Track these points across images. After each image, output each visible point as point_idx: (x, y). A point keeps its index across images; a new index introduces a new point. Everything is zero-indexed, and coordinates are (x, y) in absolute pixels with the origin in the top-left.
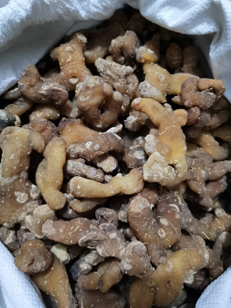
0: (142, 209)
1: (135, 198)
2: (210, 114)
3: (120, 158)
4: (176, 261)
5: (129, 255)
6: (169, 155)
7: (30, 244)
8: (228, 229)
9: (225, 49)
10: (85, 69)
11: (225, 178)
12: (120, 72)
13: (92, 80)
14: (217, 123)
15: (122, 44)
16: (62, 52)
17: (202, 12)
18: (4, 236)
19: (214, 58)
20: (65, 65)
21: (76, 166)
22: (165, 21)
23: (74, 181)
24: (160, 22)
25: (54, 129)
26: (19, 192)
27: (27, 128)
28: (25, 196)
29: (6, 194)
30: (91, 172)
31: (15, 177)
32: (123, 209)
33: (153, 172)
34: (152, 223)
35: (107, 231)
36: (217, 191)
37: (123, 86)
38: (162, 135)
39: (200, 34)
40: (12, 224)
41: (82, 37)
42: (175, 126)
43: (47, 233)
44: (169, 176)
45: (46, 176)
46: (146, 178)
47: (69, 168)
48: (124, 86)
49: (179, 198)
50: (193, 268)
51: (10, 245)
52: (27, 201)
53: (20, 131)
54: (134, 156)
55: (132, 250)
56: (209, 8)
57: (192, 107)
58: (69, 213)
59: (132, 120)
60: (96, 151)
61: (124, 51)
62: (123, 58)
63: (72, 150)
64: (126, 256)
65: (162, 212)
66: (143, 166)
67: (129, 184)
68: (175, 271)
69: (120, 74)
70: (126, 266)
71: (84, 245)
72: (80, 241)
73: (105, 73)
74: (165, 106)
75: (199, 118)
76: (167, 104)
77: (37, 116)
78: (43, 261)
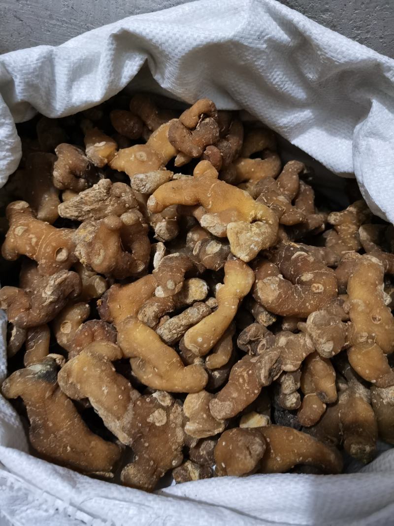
0: (277, 288)
1: (258, 288)
2: (224, 140)
3: (197, 273)
4: (358, 293)
5: (319, 335)
6: (241, 216)
7: (224, 443)
8: (358, 224)
9: (176, 67)
10: (59, 231)
11: (302, 182)
12: (98, 195)
13: (83, 234)
14: (239, 142)
15: (67, 167)
16: (17, 242)
17: (114, 55)
18: (186, 476)
19: (172, 85)
20: (35, 250)
21: (171, 327)
22: (89, 100)
23: (190, 339)
24: (84, 105)
25: (101, 323)
26: (151, 415)
27: (76, 353)
28: (159, 413)
29: (141, 433)
30: (192, 315)
31: (131, 406)
32: (258, 313)
33: (246, 246)
34: (300, 289)
35: (272, 346)
36: (310, 202)
37: (116, 205)
38: (212, 206)
39: (133, 78)
40: (179, 455)
41: (18, 204)
42: (213, 185)
43: (226, 414)
44: (265, 232)
45: (157, 369)
46: (246, 258)
47: (167, 336)
48: (118, 204)
49: (293, 244)
50: (377, 282)
51: (201, 476)
52: (167, 415)
53: (77, 362)
54: (210, 254)
55: (315, 327)
56: (117, 45)
57: (203, 151)
58: (217, 377)
59: (161, 227)
60: (174, 289)
61: (76, 172)
62: (82, 180)
63: (146, 320)
64: (317, 338)
65: (295, 273)
66: (230, 252)
67: (239, 283)
68: (368, 302)
69: (100, 197)
70: (327, 348)
71: (270, 379)
72: (263, 381)
73: (83, 212)
74: (177, 179)
75: (222, 154)
76: (175, 175)
77: (67, 332)
78: (255, 440)
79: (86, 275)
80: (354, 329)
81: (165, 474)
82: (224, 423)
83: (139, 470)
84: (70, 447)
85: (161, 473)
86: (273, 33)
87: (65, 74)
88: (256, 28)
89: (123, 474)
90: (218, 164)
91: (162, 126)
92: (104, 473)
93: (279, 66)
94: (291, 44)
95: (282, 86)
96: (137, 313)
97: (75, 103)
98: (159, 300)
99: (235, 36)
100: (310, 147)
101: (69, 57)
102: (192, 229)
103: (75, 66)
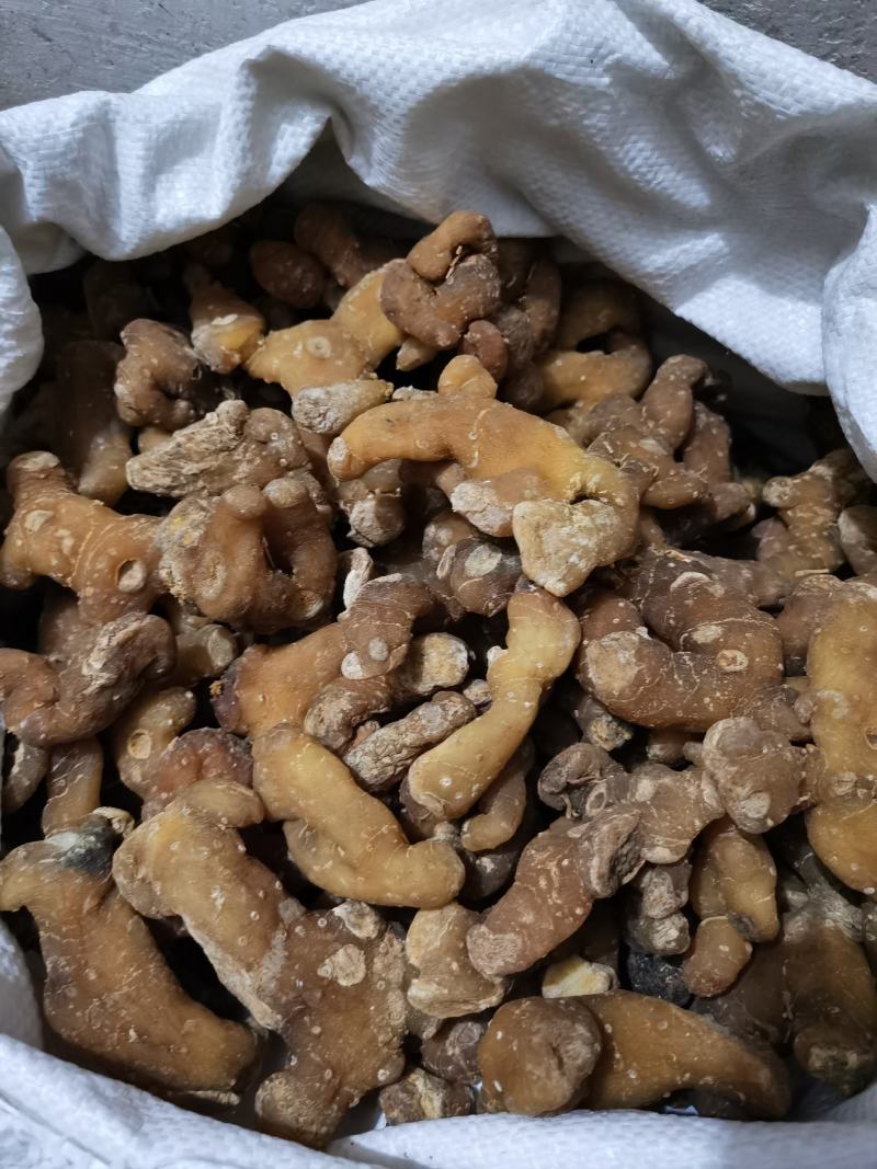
0: (634, 660)
1: (588, 659)
2: (513, 307)
3: (446, 621)
4: (833, 674)
5: (733, 778)
6: (547, 485)
8: (837, 506)
9: (396, 134)
10: (127, 520)
11: (700, 406)
12: (216, 437)
13: (179, 528)
14: (549, 313)
15: (147, 373)
16: (30, 546)
17: (253, 110)
18: (411, 1106)
19: (389, 178)
20: (69, 563)
21: (379, 751)
22: (194, 215)
23: (422, 781)
24: (183, 230)
25: (220, 737)
26: (327, 961)
27: (158, 807)
28: (348, 955)
29: (304, 1002)
30: (429, 721)
31: (279, 937)
32: (589, 719)
33: (560, 558)
34: (688, 662)
35: (619, 800)
36: (720, 454)
37: (258, 461)
38: (479, 462)
39: (298, 164)
40: (395, 1057)
41: (34, 460)
42: (483, 412)
43: (506, 963)
44: (604, 525)
45: (344, 849)
46: (559, 588)
47: (369, 772)
48: (263, 458)
49: (674, 553)
51: (448, 1109)
52: (366, 959)
53: (157, 828)
54: (474, 577)
55: (724, 758)
56: (259, 88)
57: (462, 334)
58: (489, 870)
59: (363, 513)
60: (386, 660)
61: (167, 385)
62: (183, 404)
63: (322, 732)
64: (729, 786)
65: (677, 623)
66: (521, 573)
67: (541, 646)
68: (856, 697)
69: (221, 442)
70: (754, 809)
71: (614, 883)
72: (596, 885)
73: (182, 478)
74: (401, 400)
75: (506, 340)
76: (398, 391)
77: (142, 756)
78: (575, 1030)
79: (188, 624)
80: (822, 764)
81: (361, 1100)
82: (502, 983)
83: (296, 1090)
84: (135, 1031)
85: (351, 1098)
86: (627, 50)
87: (139, 158)
88: (585, 38)
89: (261, 1098)
90: (498, 364)
91: (368, 276)
92: (215, 1094)
93: (642, 129)
94: (670, 75)
95: (650, 176)
96: (304, 713)
97: (163, 225)
98: (352, 685)
99: (533, 57)
100: (720, 322)
101: (147, 116)
102: (436, 518)
103: (162, 138)
